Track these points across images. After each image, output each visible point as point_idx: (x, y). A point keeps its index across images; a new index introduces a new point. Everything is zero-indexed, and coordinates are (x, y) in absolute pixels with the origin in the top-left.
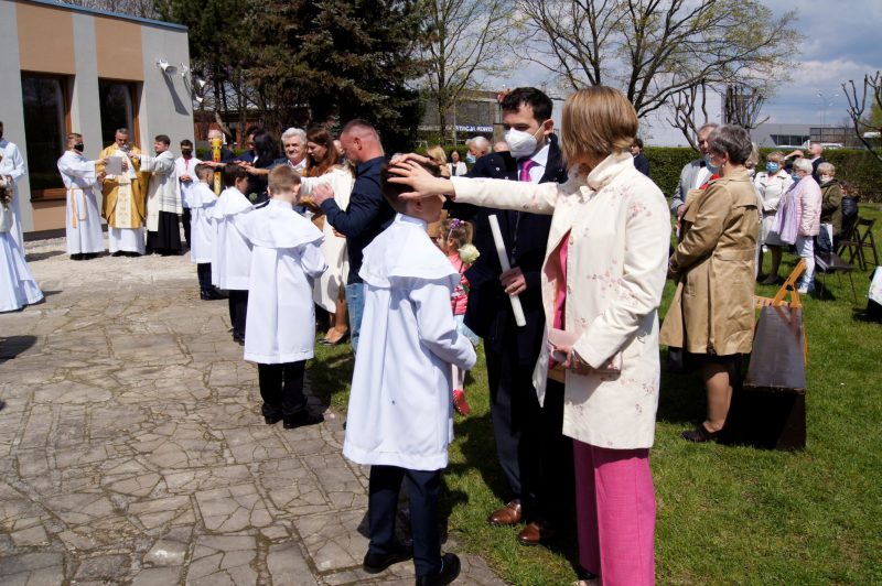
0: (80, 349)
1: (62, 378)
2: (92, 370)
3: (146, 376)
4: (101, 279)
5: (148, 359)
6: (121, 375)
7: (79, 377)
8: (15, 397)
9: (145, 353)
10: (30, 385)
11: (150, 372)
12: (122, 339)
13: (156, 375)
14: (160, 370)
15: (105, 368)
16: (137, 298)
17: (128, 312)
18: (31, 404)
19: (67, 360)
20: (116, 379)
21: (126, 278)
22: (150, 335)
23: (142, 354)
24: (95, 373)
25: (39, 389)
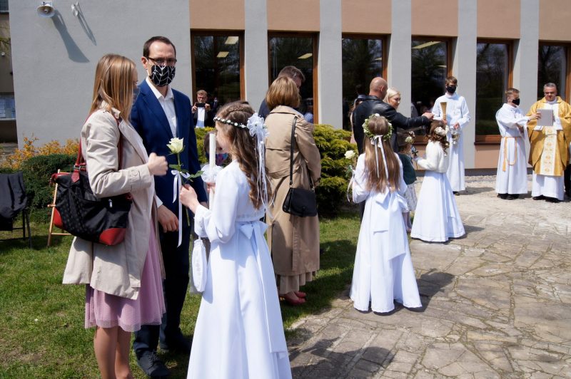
0: (483, 302)
1: (457, 338)
2: (487, 337)
3: (543, 365)
4: (519, 222)
5: (548, 338)
6: (516, 354)
7: (473, 342)
8: (407, 349)
9: (547, 328)
10: (425, 337)
11: (549, 361)
12: (526, 302)
13: (555, 367)
14: (560, 360)
15: (502, 339)
16: (549, 249)
17: (537, 266)
18: (419, 366)
19: (468, 314)
20: (509, 358)
21: (542, 225)
22: (556, 304)
23: (543, 328)
24: (490, 342)
25: (431, 346)
